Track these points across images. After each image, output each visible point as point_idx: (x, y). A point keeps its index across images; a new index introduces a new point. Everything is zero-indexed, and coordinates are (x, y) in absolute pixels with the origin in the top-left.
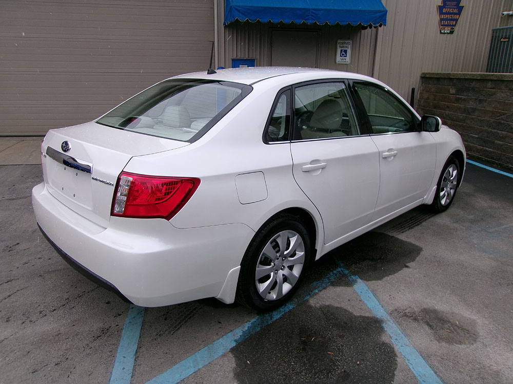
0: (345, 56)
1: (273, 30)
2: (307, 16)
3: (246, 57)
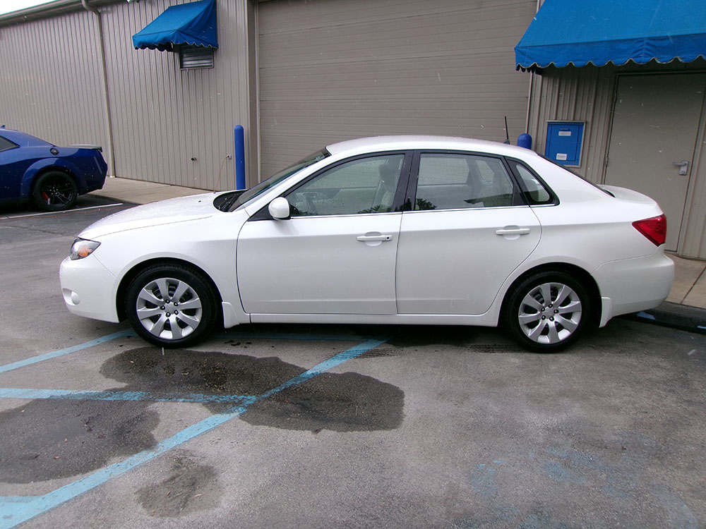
1: (620, 76)
2: (637, 51)
3: (571, 120)
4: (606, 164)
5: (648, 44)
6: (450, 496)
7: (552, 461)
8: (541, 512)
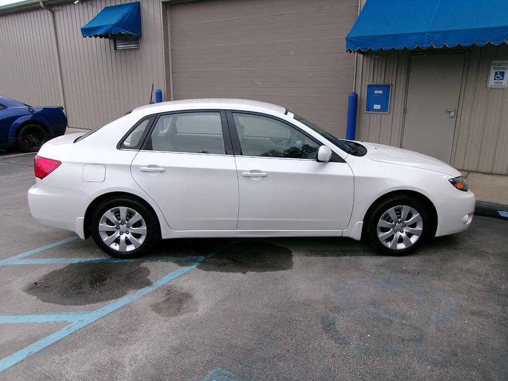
0: (501, 79)
1: (412, 55)
2: (422, 40)
3: (382, 83)
4: (405, 111)
5: (428, 36)
6: (326, 300)
7: (380, 281)
8: (376, 304)
